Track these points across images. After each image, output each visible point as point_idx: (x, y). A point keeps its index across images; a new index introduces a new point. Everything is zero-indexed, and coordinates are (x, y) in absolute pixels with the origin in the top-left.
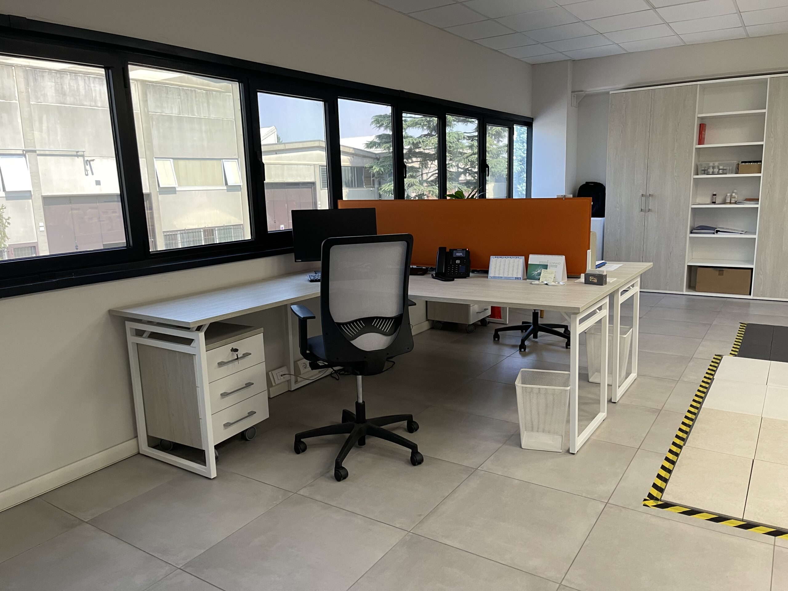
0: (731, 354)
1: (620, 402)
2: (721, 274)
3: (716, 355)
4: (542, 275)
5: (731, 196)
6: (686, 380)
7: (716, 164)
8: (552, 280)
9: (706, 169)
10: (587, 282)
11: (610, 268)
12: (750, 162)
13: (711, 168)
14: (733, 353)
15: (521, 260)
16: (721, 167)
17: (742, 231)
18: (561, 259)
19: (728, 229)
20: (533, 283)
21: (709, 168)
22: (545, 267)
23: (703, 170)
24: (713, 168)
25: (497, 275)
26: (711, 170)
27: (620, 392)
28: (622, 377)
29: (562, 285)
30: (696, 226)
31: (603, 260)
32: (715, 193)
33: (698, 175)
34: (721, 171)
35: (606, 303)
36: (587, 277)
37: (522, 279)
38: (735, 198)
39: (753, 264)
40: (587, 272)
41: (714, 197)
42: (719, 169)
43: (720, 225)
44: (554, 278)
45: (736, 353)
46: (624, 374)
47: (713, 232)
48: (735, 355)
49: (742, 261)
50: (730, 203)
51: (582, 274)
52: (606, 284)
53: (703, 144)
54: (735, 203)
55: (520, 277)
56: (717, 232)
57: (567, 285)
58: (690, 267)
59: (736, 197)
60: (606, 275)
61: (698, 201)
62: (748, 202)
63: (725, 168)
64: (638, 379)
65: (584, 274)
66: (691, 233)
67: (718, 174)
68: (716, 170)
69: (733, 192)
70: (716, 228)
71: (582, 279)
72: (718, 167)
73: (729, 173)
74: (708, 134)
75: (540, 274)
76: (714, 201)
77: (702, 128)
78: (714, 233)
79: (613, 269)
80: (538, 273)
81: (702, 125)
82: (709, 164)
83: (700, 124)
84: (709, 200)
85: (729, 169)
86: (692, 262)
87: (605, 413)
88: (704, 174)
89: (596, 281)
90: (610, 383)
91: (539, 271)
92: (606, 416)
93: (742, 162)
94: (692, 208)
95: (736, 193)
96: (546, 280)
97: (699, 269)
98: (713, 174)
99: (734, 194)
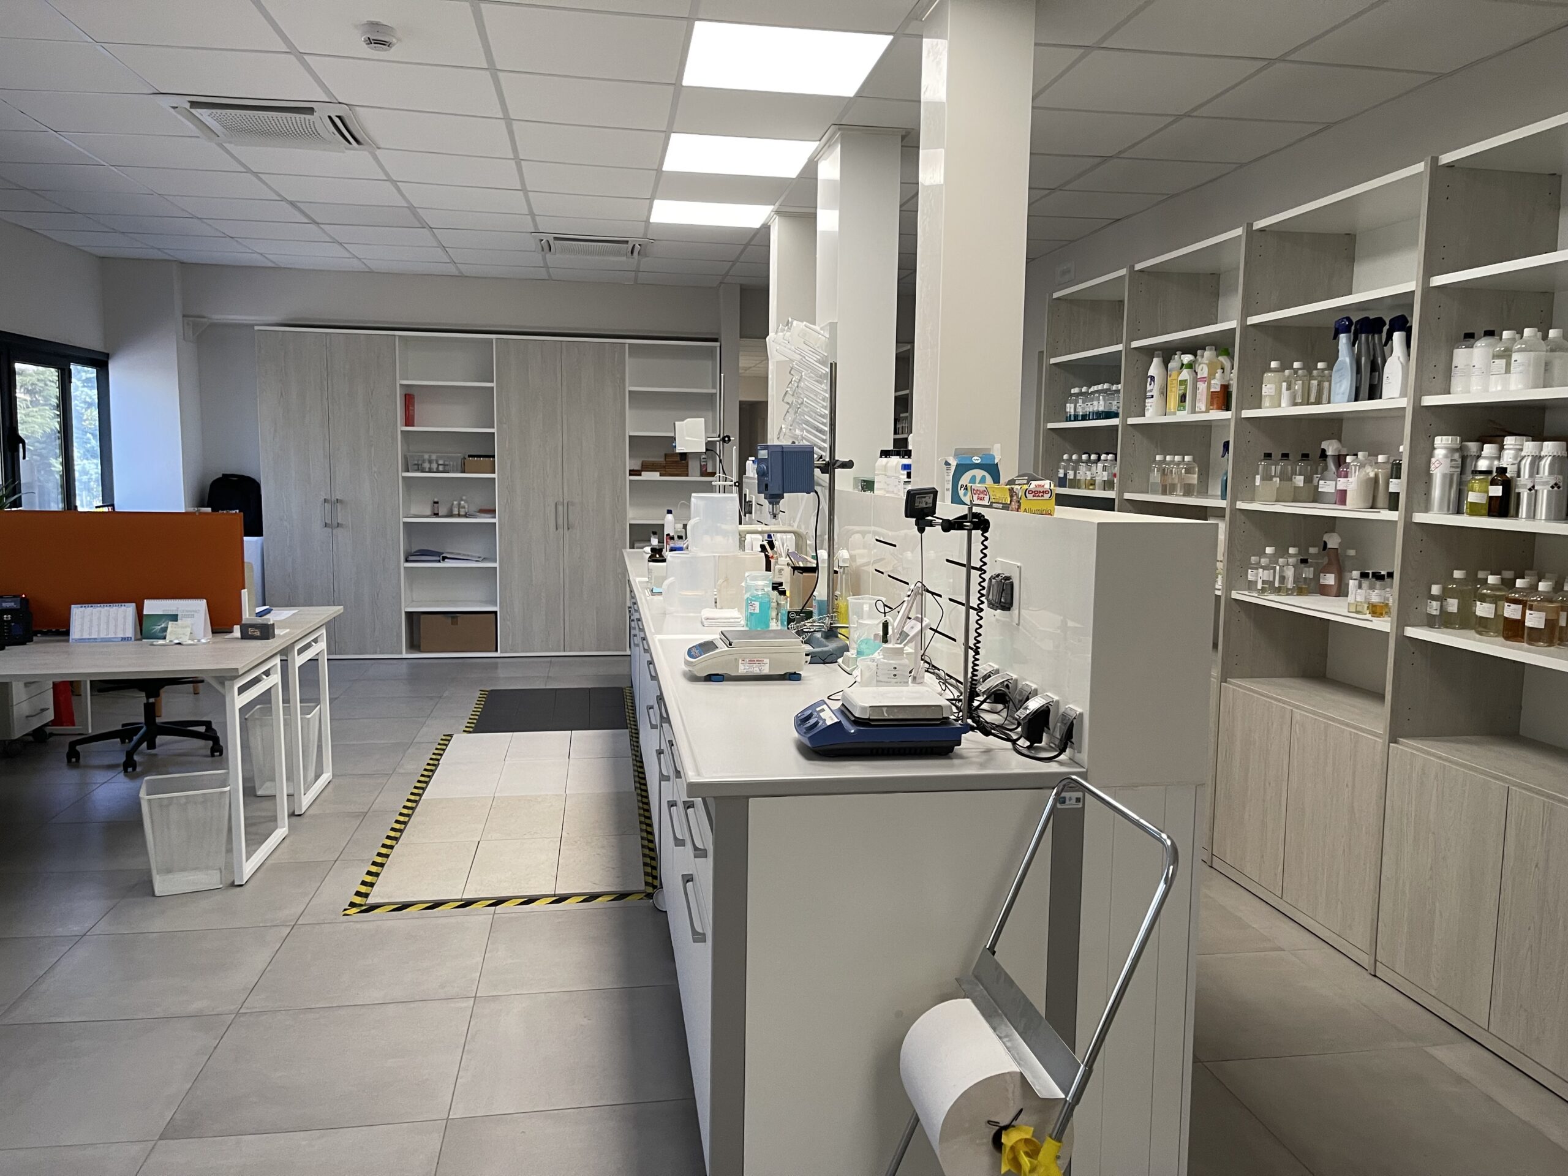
0: (464, 731)
1: (308, 813)
2: (454, 622)
3: (444, 735)
4: (169, 630)
5: (459, 504)
6: (402, 771)
7: (434, 457)
8: (188, 637)
9: (420, 462)
10: (245, 636)
11: (277, 616)
12: (480, 456)
13: (427, 462)
14: (467, 729)
15: (130, 609)
16: (441, 462)
17: (479, 557)
18: (201, 605)
19: (459, 554)
20: (155, 643)
21: (424, 461)
22: (174, 618)
23: (415, 464)
24: (430, 462)
25: (86, 636)
26: (427, 465)
27: (306, 801)
28: (309, 780)
29: (204, 644)
30: (414, 550)
31: (264, 605)
32: (436, 500)
33: (408, 471)
34: (441, 468)
35: (276, 665)
36: (244, 629)
37: (133, 639)
38: (464, 507)
39: (496, 606)
40: (243, 622)
41: (436, 505)
42: (439, 465)
43: (447, 550)
44: (191, 633)
45: (471, 730)
46: (311, 775)
47: (438, 558)
48: (470, 732)
49: (481, 602)
50: (459, 516)
51: (235, 626)
52: (274, 637)
53: (413, 426)
54: (465, 516)
55: (130, 636)
56: (444, 558)
57: (214, 643)
58: (409, 615)
59: (466, 507)
60: (273, 624)
61: (413, 511)
62: (483, 515)
63: (446, 463)
64: (334, 780)
65: (238, 627)
66: (407, 561)
67: (438, 471)
68: (434, 466)
69: (462, 500)
70: (443, 553)
71: (237, 631)
72: (437, 462)
73: (454, 472)
74: (418, 409)
75: (165, 630)
76: (436, 512)
77: (409, 400)
78: (439, 561)
79: (283, 618)
80: (162, 628)
81: (407, 397)
82: (423, 456)
83: (405, 395)
84: (428, 512)
85: (453, 466)
86: (411, 607)
87: (284, 829)
88: (418, 470)
89: (258, 634)
90: (291, 792)
91: (163, 625)
92: (287, 833)
93: (470, 456)
94: (404, 523)
95: (466, 501)
96: (177, 639)
97: (423, 616)
98: (430, 471)
99: (462, 502)
